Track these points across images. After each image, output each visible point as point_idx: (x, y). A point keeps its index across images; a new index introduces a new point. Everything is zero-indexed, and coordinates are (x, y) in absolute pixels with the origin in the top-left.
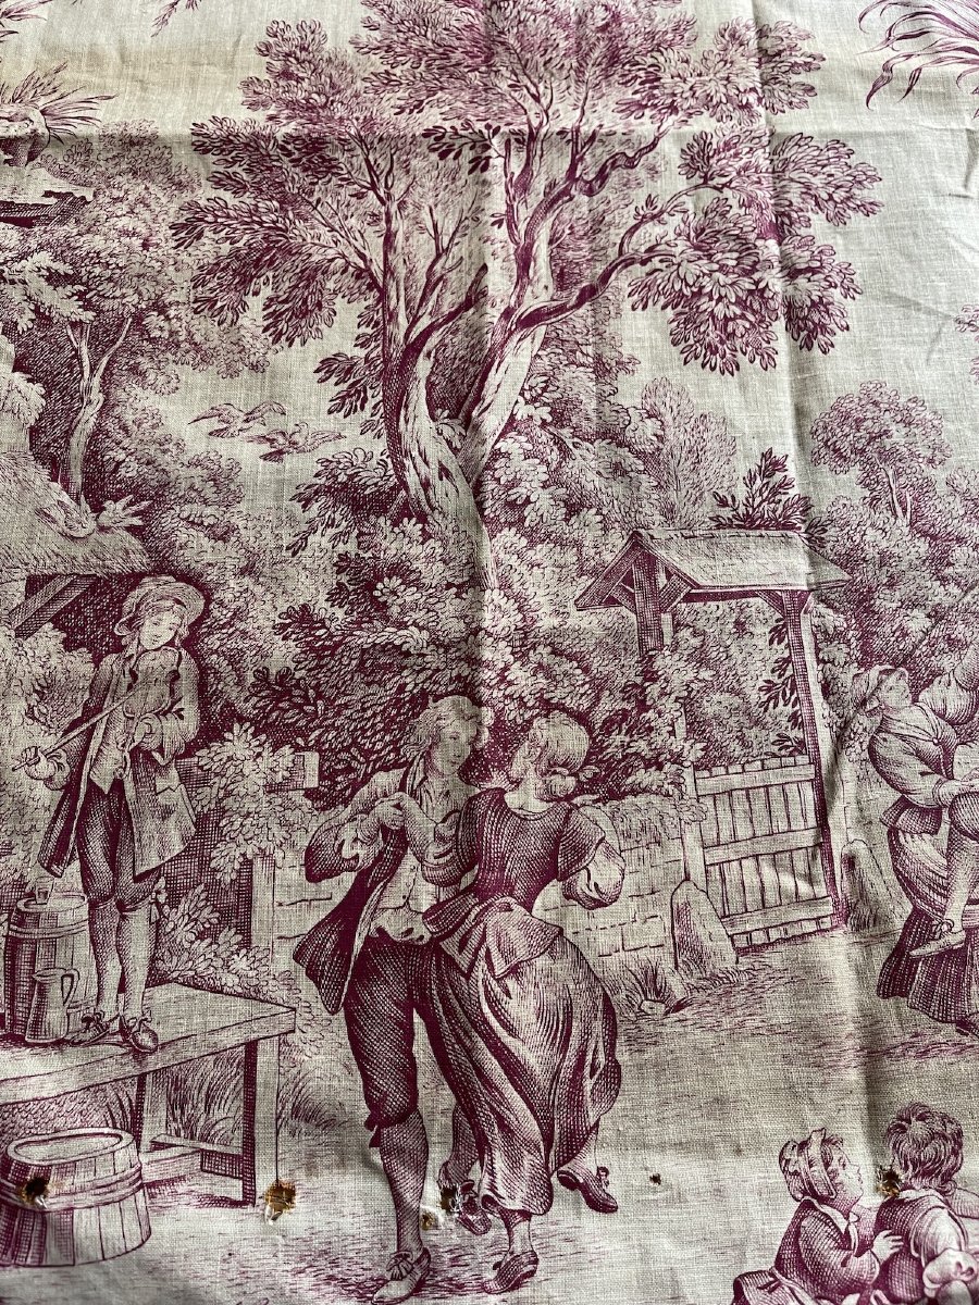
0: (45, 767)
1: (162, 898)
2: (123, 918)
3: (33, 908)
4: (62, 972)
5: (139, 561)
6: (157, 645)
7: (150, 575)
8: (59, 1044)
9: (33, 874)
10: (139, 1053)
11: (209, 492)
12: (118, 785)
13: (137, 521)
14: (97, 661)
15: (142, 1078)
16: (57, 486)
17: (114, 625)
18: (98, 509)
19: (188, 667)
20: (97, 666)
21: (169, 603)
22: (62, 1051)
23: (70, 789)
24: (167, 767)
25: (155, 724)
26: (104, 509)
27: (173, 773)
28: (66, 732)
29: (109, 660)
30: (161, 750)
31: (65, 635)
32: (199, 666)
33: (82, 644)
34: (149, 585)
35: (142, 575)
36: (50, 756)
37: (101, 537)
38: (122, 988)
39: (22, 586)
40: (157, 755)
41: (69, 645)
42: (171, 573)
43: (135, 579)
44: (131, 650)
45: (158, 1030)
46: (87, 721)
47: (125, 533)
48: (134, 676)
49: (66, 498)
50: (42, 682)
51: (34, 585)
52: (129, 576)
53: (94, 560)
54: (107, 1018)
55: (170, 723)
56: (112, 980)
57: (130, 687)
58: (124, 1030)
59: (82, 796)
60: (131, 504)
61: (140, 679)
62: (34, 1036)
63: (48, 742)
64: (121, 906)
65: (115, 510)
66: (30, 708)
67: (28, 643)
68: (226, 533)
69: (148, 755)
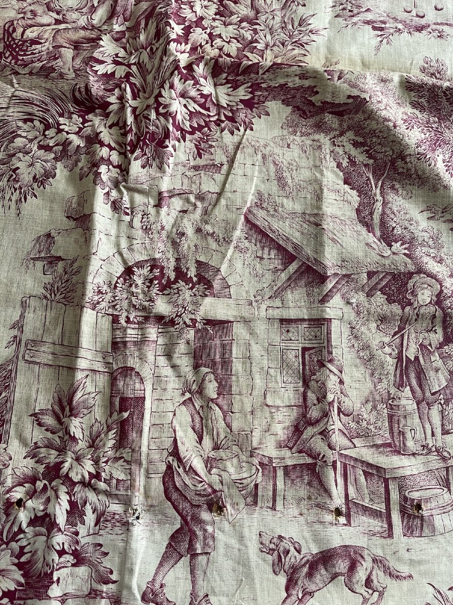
0: (387, 350)
1: (442, 402)
2: (429, 409)
3: (395, 403)
4: (410, 428)
5: (411, 268)
6: (425, 304)
7: (416, 274)
8: (414, 454)
9: (393, 391)
10: (444, 459)
11: (431, 243)
12: (417, 358)
13: (406, 251)
14: (403, 308)
15: (447, 468)
16: (371, 234)
17: (406, 294)
18: (390, 246)
19: (439, 313)
20: (403, 311)
21: (426, 286)
22: (415, 457)
23: (399, 358)
24: (434, 352)
25: (426, 335)
26: (392, 246)
27: (437, 354)
28: (393, 336)
29: (408, 309)
30: (430, 345)
31: (386, 297)
32: (444, 313)
33: (394, 302)
34: (416, 278)
35: (413, 273)
36: (389, 345)
37: (395, 257)
38: (433, 435)
39: (366, 274)
40: (429, 348)
41: (390, 301)
42: (424, 273)
43: (410, 275)
44: (416, 305)
45: (450, 451)
46: (400, 332)
47: (404, 256)
48: (418, 315)
49: (376, 240)
50: (382, 316)
51: (370, 275)
52: (407, 273)
53: (393, 266)
54: (430, 446)
55: (432, 335)
56: (429, 432)
57: (416, 320)
58: (437, 450)
59: (404, 362)
60: (402, 244)
61: (420, 317)
62: (404, 451)
63: (387, 340)
64: (428, 404)
65: (396, 246)
66: (378, 326)
67: (372, 299)
68: (440, 260)
69: (426, 347)
